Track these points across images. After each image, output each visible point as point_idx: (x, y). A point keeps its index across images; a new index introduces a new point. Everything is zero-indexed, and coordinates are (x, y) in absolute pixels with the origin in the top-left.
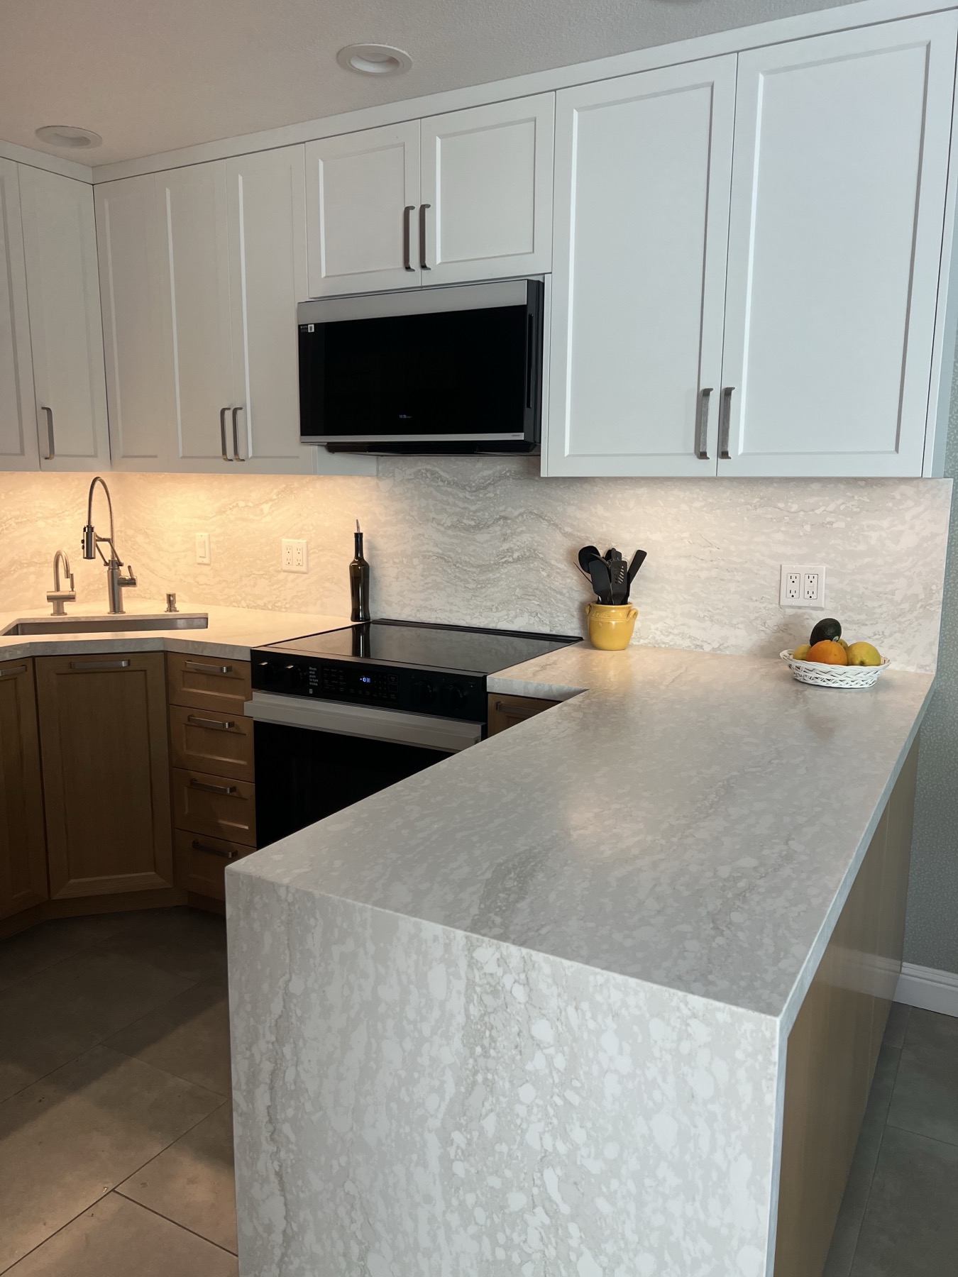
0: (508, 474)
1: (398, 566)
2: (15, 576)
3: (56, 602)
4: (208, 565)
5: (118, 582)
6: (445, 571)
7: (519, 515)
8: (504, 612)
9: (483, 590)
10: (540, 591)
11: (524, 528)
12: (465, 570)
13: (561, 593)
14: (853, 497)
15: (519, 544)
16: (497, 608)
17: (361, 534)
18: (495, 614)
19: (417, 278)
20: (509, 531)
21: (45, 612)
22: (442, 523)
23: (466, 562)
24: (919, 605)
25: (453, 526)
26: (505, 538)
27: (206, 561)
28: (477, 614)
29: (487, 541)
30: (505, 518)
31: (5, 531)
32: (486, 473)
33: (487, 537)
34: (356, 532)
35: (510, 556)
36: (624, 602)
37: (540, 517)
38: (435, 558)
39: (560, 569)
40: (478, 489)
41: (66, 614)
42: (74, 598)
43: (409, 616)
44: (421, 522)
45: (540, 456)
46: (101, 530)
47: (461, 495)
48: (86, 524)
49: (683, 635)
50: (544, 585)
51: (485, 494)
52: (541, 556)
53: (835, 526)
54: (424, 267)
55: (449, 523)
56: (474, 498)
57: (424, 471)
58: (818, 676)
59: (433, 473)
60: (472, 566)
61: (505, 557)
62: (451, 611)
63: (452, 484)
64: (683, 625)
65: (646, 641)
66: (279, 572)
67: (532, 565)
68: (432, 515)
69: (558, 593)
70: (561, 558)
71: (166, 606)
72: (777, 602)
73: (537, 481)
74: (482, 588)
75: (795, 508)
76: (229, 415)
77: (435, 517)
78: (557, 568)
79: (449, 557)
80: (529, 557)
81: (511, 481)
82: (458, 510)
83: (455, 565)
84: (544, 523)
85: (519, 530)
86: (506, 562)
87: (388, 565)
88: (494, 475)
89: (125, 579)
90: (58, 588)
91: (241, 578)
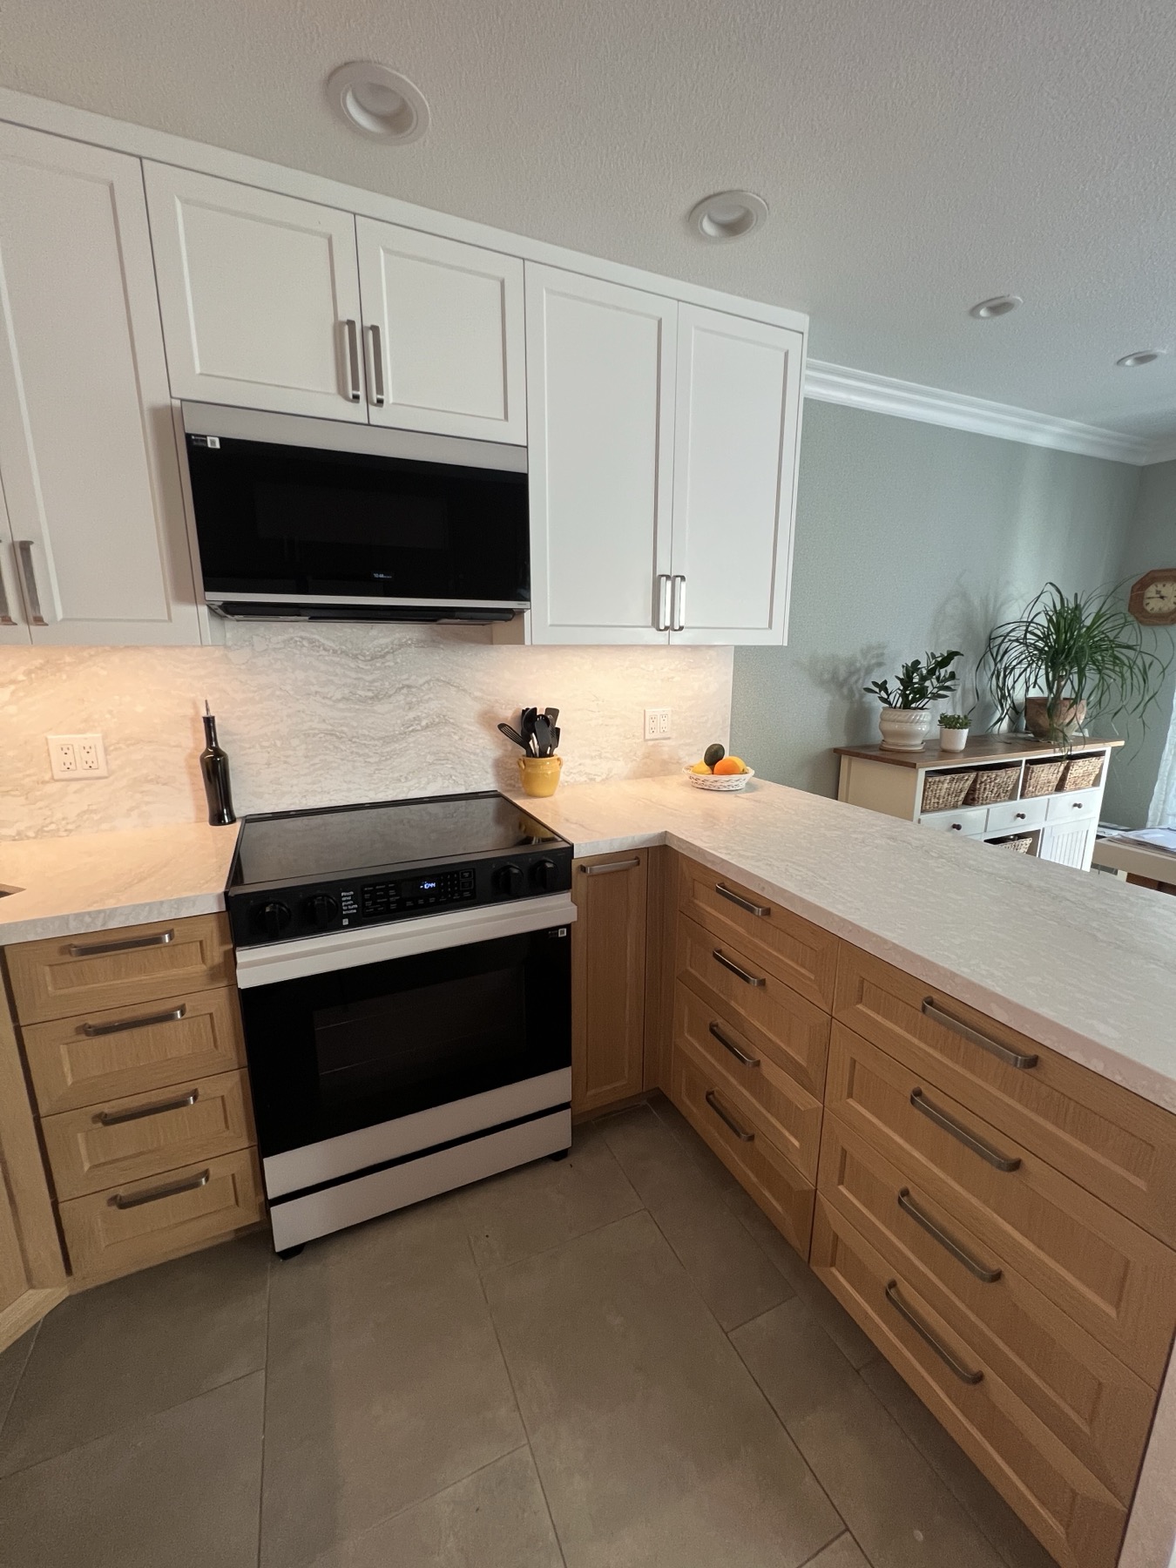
0: (409, 642)
1: (269, 750)
6: (337, 748)
7: (424, 684)
8: (415, 781)
9: (389, 762)
10: (454, 754)
11: (432, 696)
12: (365, 744)
13: (475, 754)
14: (684, 659)
15: (426, 711)
16: (406, 778)
17: (213, 718)
18: (404, 784)
20: (414, 700)
22: (329, 696)
23: (364, 735)
24: (719, 728)
25: (344, 699)
26: (410, 706)
28: (383, 788)
29: (388, 712)
30: (409, 687)
32: (383, 641)
33: (389, 707)
34: (204, 714)
35: (417, 724)
37: (448, 684)
38: (322, 735)
39: (472, 731)
40: (374, 658)
43: (291, 804)
44: (298, 697)
47: (352, 665)
49: (580, 772)
50: (457, 748)
51: (383, 663)
52: (451, 721)
53: (674, 680)
55: (338, 695)
56: (369, 667)
57: (298, 639)
59: (311, 641)
60: (373, 739)
61: (412, 725)
62: (349, 790)
63: (339, 652)
64: (580, 765)
66: (44, 783)
67: (442, 731)
68: (314, 689)
69: (471, 753)
70: (473, 720)
72: (642, 737)
73: (442, 649)
74: (387, 759)
75: (651, 668)
77: (319, 690)
78: (469, 731)
79: (342, 732)
80: (439, 723)
81: (413, 649)
82: (349, 681)
83: (350, 740)
84: (453, 689)
85: (426, 697)
86: (413, 731)
87: (252, 750)
88: (392, 643)
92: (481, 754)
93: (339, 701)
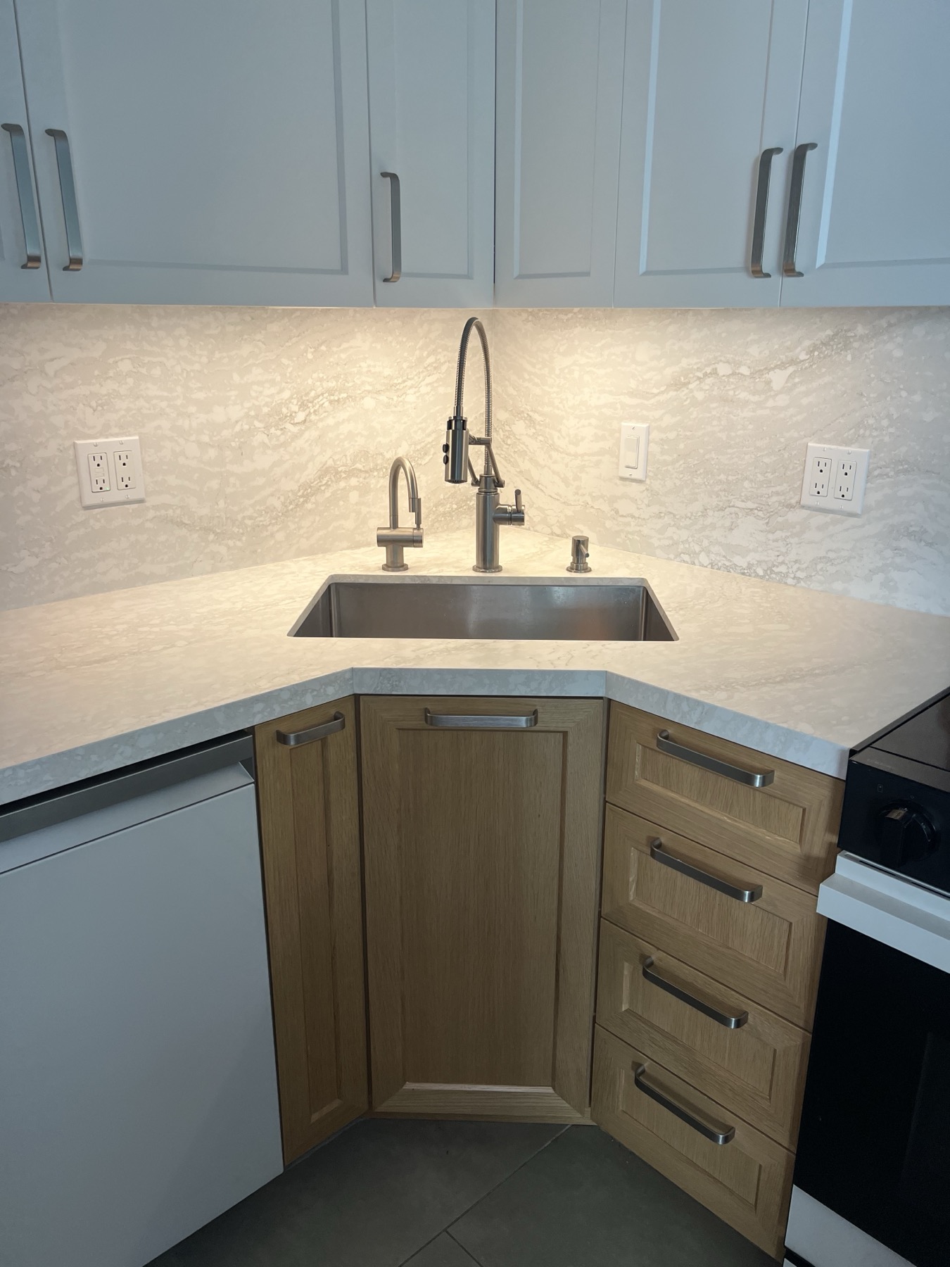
2: (328, 494)
3: (391, 546)
4: (641, 481)
5: (494, 517)
21: (372, 565)
27: (637, 474)
31: (313, 417)
41: (407, 569)
42: (421, 541)
46: (475, 424)
48: (451, 413)
71: (569, 559)
89: (505, 511)
90: (394, 523)
91: (704, 516)
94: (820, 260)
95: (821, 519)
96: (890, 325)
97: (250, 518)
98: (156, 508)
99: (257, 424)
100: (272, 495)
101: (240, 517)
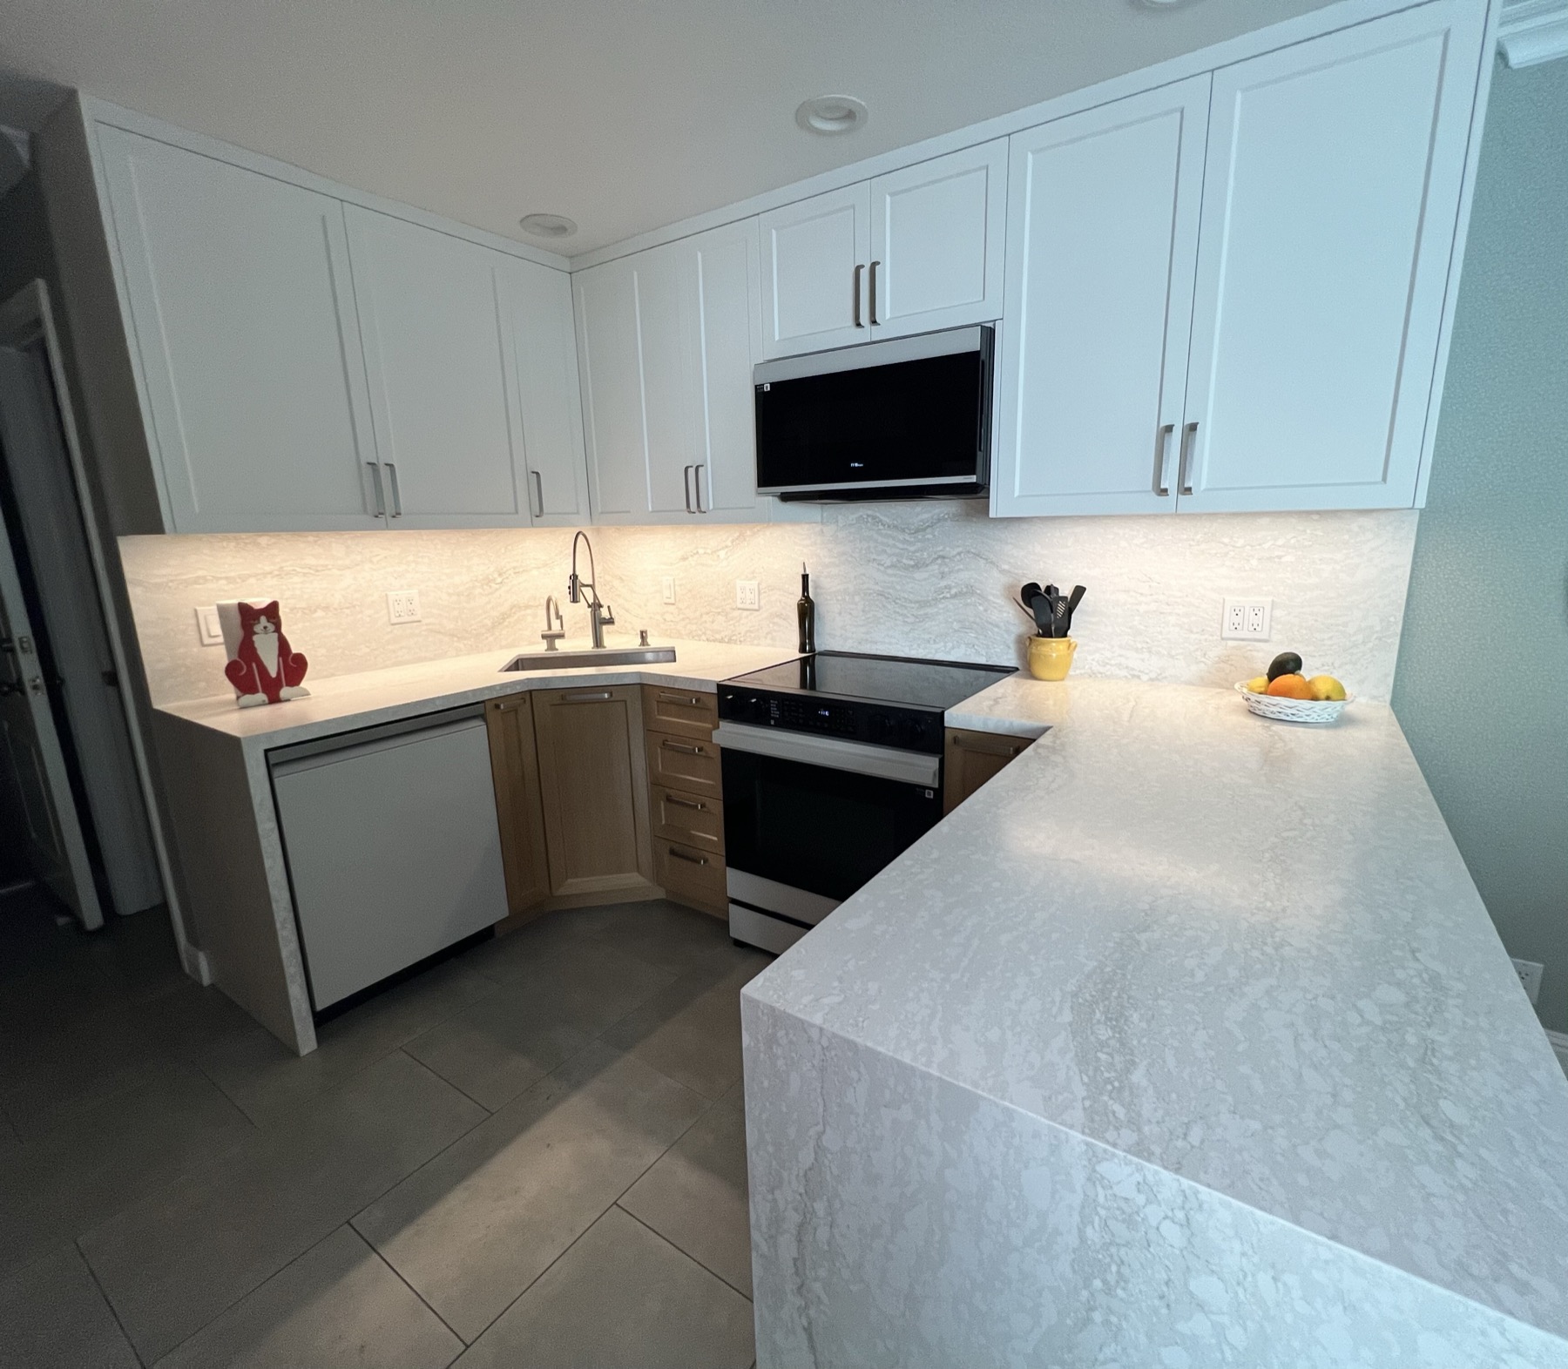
0: (946, 516)
1: (841, 602)
2: (516, 617)
3: (549, 639)
4: (673, 604)
5: (600, 622)
6: (884, 606)
7: (956, 555)
8: (942, 644)
9: (920, 624)
10: (978, 624)
11: (962, 567)
12: (904, 606)
13: (997, 626)
14: (1305, 531)
15: (956, 581)
16: (934, 640)
17: (808, 575)
18: (932, 646)
19: (868, 333)
20: (946, 570)
21: (540, 649)
22: (882, 563)
23: (905, 599)
24: (1375, 636)
25: (893, 566)
26: (943, 575)
27: (672, 601)
28: (915, 646)
29: (925, 579)
30: (943, 557)
31: (506, 580)
32: (925, 516)
33: (925, 575)
34: (803, 573)
35: (947, 592)
36: (1065, 635)
37: (978, 555)
38: (875, 595)
39: (997, 603)
40: (917, 531)
41: (557, 650)
42: (564, 636)
43: (852, 647)
44: (862, 563)
45: (989, 498)
46: (584, 578)
47: (901, 537)
48: (572, 573)
49: (1119, 665)
50: (981, 619)
51: (924, 536)
52: (978, 592)
53: (1283, 560)
54: (874, 322)
55: (888, 563)
56: (913, 539)
57: (865, 516)
58: (1281, 710)
59: (874, 518)
60: (911, 602)
61: (943, 593)
62: (890, 644)
63: (892, 527)
64: (1121, 656)
65: (1083, 671)
66: (734, 609)
67: (969, 601)
68: (874, 556)
69: (995, 626)
70: (998, 593)
71: (639, 640)
72: (1219, 634)
74: (920, 622)
75: (1240, 542)
76: (691, 472)
77: (876, 557)
78: (994, 603)
79: (889, 593)
80: (966, 593)
81: (949, 523)
82: (898, 551)
83: (894, 601)
84: (982, 561)
85: (956, 568)
86: (943, 598)
87: (832, 602)
88: (932, 517)
89: (605, 619)
90: (550, 628)
91: (701, 616)
92: (1004, 628)
93: (888, 567)
94: (711, 507)
95: (745, 613)
96: (758, 531)
97: (475, 630)
98: (427, 624)
99: (477, 584)
100: (485, 618)
101: (470, 629)
